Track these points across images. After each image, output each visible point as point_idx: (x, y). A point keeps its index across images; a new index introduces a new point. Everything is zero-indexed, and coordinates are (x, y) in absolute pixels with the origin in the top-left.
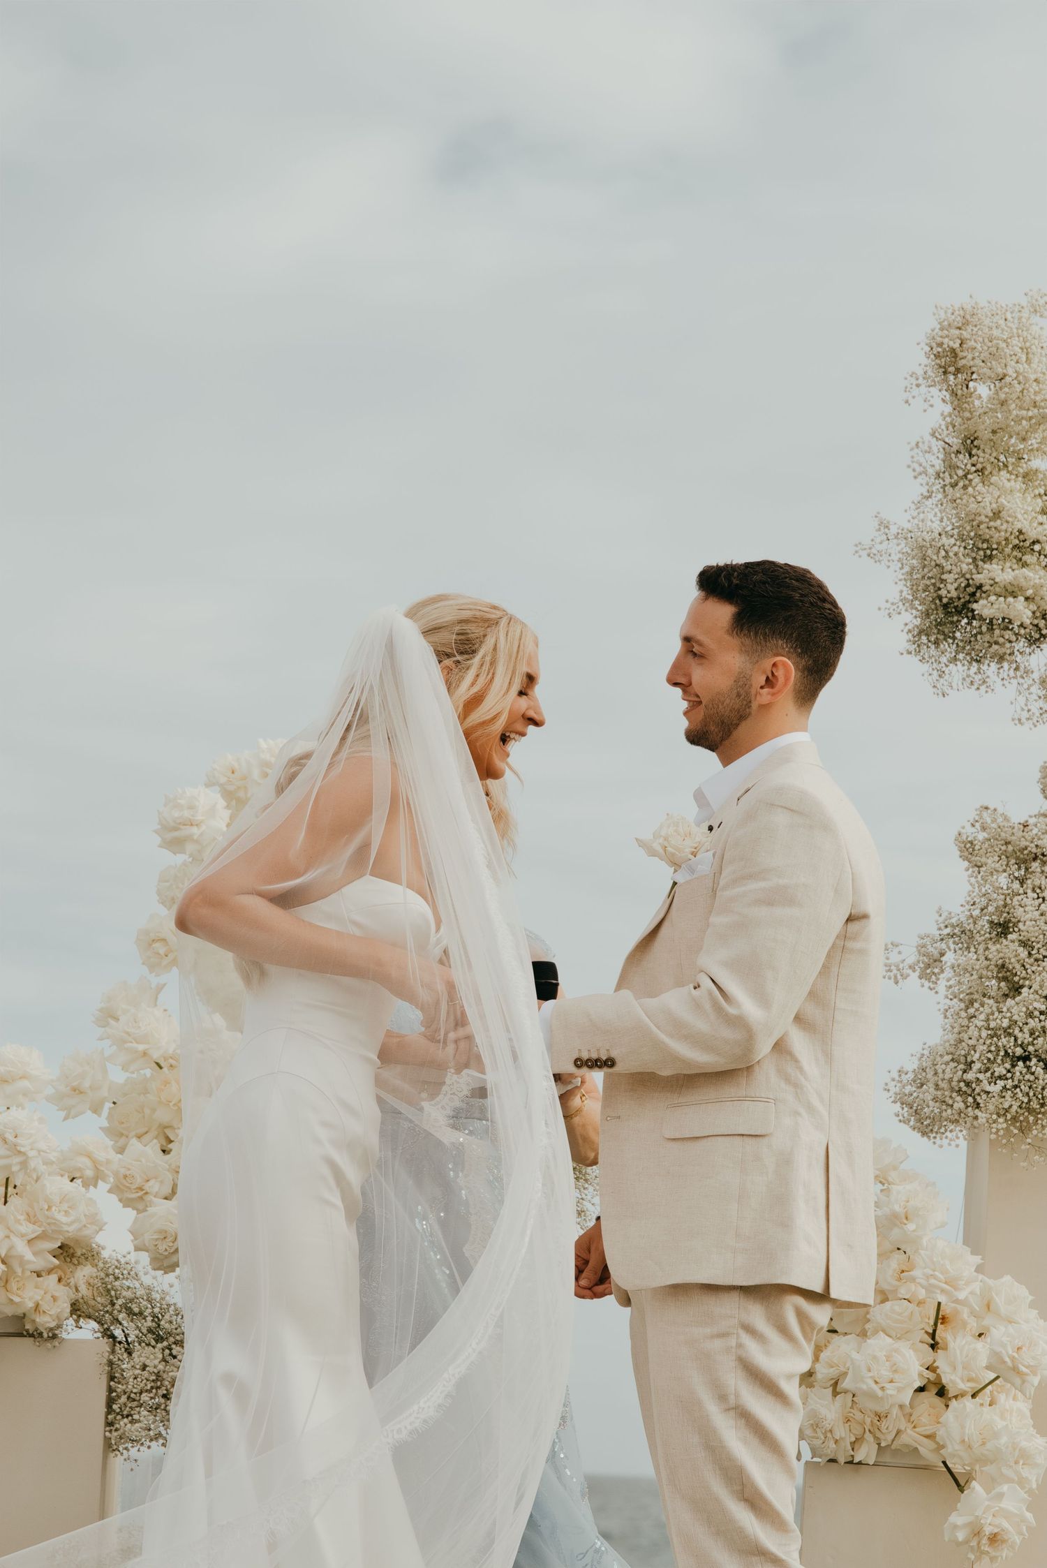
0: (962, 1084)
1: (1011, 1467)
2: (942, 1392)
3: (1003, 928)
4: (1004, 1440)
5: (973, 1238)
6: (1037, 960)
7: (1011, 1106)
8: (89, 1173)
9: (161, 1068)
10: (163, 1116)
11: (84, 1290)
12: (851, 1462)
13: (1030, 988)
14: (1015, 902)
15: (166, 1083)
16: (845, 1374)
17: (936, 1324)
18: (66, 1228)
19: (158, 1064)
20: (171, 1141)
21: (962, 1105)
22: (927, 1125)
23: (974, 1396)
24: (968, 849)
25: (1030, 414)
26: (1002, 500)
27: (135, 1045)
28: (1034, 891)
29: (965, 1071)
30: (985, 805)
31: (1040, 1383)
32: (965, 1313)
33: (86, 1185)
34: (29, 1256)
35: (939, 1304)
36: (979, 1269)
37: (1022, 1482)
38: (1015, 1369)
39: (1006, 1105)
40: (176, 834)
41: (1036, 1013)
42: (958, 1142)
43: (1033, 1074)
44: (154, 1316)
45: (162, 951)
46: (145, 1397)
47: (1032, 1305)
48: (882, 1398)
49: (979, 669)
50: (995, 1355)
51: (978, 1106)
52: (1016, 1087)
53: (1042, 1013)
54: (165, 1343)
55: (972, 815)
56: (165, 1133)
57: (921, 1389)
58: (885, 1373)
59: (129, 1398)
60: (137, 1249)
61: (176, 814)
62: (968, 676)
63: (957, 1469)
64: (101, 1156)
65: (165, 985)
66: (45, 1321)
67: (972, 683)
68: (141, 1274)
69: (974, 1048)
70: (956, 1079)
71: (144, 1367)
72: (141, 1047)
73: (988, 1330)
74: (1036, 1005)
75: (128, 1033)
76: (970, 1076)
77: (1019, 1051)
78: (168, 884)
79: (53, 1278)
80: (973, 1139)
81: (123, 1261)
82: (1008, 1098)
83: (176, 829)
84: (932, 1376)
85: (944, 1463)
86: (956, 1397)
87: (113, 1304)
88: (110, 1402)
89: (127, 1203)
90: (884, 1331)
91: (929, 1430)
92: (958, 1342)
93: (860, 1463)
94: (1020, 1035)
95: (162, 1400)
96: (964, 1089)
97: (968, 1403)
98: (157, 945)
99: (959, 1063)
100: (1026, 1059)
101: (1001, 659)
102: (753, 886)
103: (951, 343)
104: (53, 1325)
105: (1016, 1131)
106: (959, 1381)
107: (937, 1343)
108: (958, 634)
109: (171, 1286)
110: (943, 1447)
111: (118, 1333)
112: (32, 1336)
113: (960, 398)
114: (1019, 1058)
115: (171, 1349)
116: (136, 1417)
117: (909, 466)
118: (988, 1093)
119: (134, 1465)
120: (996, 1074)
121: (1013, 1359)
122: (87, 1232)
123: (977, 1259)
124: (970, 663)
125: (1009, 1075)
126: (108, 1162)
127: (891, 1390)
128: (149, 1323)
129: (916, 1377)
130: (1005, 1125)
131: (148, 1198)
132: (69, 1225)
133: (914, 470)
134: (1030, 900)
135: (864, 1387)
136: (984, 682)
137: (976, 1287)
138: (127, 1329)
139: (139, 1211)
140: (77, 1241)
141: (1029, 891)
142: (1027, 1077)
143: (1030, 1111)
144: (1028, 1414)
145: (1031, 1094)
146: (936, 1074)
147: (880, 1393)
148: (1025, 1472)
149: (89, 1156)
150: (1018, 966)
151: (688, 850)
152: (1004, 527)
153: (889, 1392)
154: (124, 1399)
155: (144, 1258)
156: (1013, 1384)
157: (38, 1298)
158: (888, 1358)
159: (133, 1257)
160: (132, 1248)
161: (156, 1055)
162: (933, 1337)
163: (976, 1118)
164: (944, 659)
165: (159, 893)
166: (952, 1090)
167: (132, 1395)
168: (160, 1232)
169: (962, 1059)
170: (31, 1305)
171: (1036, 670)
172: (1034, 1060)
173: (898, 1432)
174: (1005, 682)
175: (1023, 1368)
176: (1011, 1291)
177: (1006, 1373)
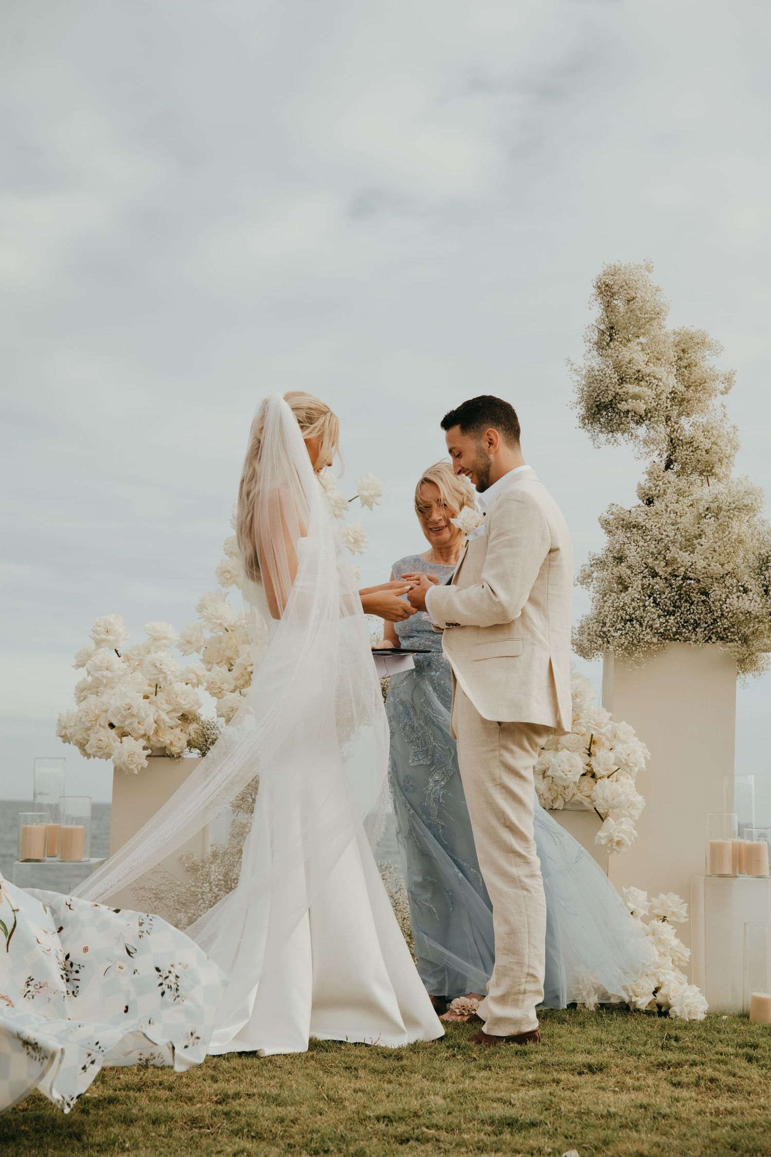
0: (601, 633)
1: (625, 810)
2: (593, 776)
3: (619, 560)
4: (623, 797)
5: (607, 703)
6: (635, 575)
7: (624, 643)
8: (195, 681)
9: (228, 631)
10: (229, 653)
11: (193, 735)
12: (552, 809)
13: (632, 587)
14: (626, 547)
15: (230, 638)
16: (549, 768)
17: (590, 745)
18: (184, 707)
19: (226, 629)
20: (232, 665)
21: (601, 642)
22: (584, 652)
23: (608, 777)
24: (604, 523)
25: (644, 316)
26: (632, 355)
27: (215, 620)
28: (634, 542)
29: (602, 627)
30: (612, 502)
31: (638, 771)
32: (604, 739)
33: (193, 686)
34: (167, 720)
35: (592, 735)
36: (611, 719)
37: (631, 816)
38: (627, 764)
39: (622, 642)
41: (636, 599)
42: (599, 659)
43: (634, 627)
45: (227, 576)
47: (635, 735)
48: (566, 779)
49: (612, 436)
50: (617, 757)
51: (609, 642)
52: (626, 634)
53: (638, 599)
55: (607, 508)
56: (229, 662)
57: (584, 775)
58: (567, 768)
60: (219, 716)
62: (607, 439)
63: (601, 811)
64: (200, 673)
65: (229, 593)
66: (175, 750)
67: (610, 442)
68: (219, 727)
69: (607, 616)
70: (598, 630)
72: (219, 621)
73: (614, 746)
74: (636, 595)
75: (213, 615)
76: (605, 629)
77: (628, 617)
78: (229, 544)
79: (179, 730)
80: (606, 658)
81: (211, 721)
82: (623, 639)
84: (589, 768)
85: (595, 808)
86: (600, 778)
89: (213, 695)
90: (566, 748)
91: (588, 793)
92: (601, 753)
93: (556, 809)
94: (628, 610)
96: (602, 635)
97: (606, 780)
98: (225, 574)
99: (600, 623)
100: (631, 620)
101: (624, 431)
102: (503, 538)
104: (179, 751)
105: (627, 655)
106: (601, 771)
107: (591, 753)
108: (601, 419)
110: (595, 801)
112: (169, 756)
113: (608, 307)
114: (628, 620)
118: (613, 637)
120: (617, 628)
121: (626, 760)
122: (194, 708)
123: (610, 714)
125: (623, 628)
126: (204, 676)
127: (570, 775)
129: (581, 769)
130: (622, 652)
131: (223, 692)
132: (186, 705)
134: (633, 547)
135: (557, 774)
137: (610, 727)
139: (219, 699)
140: (189, 712)
142: (632, 629)
143: (633, 645)
144: (634, 785)
145: (634, 637)
146: (589, 628)
147: (565, 777)
148: (632, 812)
149: (194, 673)
150: (627, 578)
151: (474, 525)
152: (632, 367)
153: (569, 776)
155: (221, 720)
156: (626, 772)
157: (172, 739)
158: (568, 760)
159: (215, 720)
160: (215, 715)
161: (226, 625)
162: (589, 751)
163: (608, 648)
166: (596, 635)
168: (229, 707)
169: (601, 621)
170: (168, 742)
171: (640, 435)
172: (635, 621)
173: (574, 795)
174: (628, 442)
175: (631, 765)
176: (625, 729)
177: (622, 766)
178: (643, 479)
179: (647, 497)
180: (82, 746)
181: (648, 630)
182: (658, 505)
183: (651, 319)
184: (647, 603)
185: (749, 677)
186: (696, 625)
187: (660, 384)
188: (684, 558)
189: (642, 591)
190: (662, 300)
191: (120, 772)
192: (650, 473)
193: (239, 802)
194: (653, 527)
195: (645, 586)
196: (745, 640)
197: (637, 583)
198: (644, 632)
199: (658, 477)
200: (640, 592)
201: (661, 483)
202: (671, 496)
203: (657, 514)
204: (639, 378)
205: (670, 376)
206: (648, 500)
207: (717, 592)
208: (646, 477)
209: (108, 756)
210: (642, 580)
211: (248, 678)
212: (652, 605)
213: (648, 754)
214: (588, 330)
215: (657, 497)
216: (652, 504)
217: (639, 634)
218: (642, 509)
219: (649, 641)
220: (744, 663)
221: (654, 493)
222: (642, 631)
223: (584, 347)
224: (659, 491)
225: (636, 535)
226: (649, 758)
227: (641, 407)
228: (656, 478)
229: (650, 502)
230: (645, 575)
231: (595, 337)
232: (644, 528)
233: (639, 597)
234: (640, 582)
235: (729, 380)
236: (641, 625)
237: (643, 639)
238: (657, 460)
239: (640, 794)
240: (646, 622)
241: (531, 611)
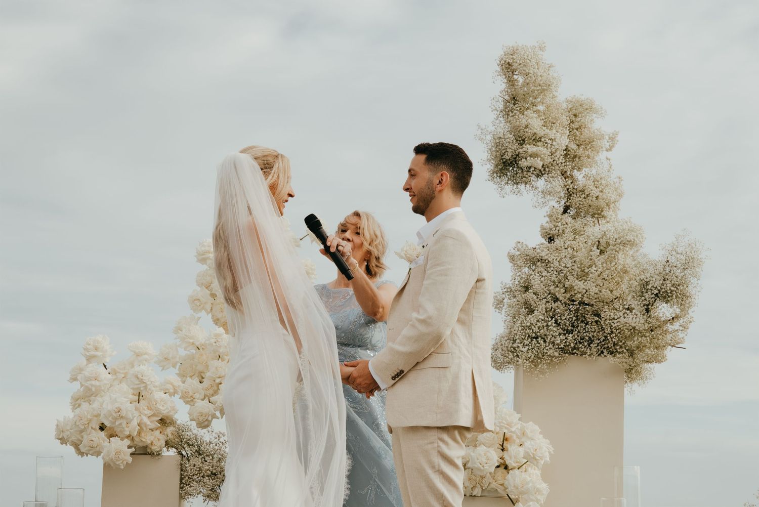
0: (512, 348)
1: (533, 495)
2: (506, 468)
3: (527, 289)
4: (531, 485)
5: (517, 408)
6: (540, 300)
7: (531, 356)
8: (172, 391)
9: (199, 349)
10: (200, 368)
11: (170, 436)
12: (471, 496)
13: (538, 310)
14: (531, 278)
15: (202, 355)
16: (469, 461)
17: (503, 441)
18: (163, 412)
19: (197, 347)
20: (203, 378)
21: (512, 356)
22: (498, 365)
23: (518, 469)
24: (512, 258)
25: (538, 88)
26: (529, 121)
27: (189, 340)
28: (538, 273)
29: (513, 343)
30: (519, 241)
31: (544, 464)
32: (515, 437)
33: (170, 395)
34: (148, 423)
35: (505, 433)
36: (520, 419)
37: (538, 501)
38: (534, 458)
39: (529, 356)
40: (203, 256)
41: (540, 320)
42: (511, 371)
43: (539, 343)
44: (198, 446)
45: (198, 304)
46: (195, 477)
47: (541, 433)
48: (483, 470)
49: (517, 187)
50: (526, 453)
51: (518, 356)
52: (533, 349)
53: (542, 320)
54: (202, 456)
55: (514, 245)
56: (201, 375)
57: (498, 467)
58: (484, 460)
59: (189, 477)
60: (191, 420)
61: (203, 249)
62: (513, 190)
63: (512, 497)
64: (176, 384)
65: (200, 317)
66: (155, 448)
67: (514, 192)
68: (192, 429)
69: (516, 334)
70: (509, 346)
71: (194, 465)
72: (191, 341)
73: (523, 443)
74: (540, 317)
75: (186, 335)
76: (515, 345)
77: (534, 335)
78: (200, 278)
79: (158, 431)
80: (517, 370)
81: (185, 424)
82: (530, 353)
83: (203, 255)
84: (502, 461)
85: (507, 495)
86: (512, 469)
87: (182, 442)
88: (181, 479)
89: (187, 403)
90: (483, 444)
91: (501, 482)
92: (512, 448)
93: (475, 496)
94: (534, 329)
95: (202, 478)
96: (513, 350)
97: (516, 471)
98: (196, 302)
99: (510, 340)
100: (536, 338)
101: (526, 183)
103: (509, 61)
104: (158, 450)
105: (533, 366)
106: (512, 463)
107: (504, 449)
108: (508, 174)
109: (205, 434)
110: (507, 488)
111: (184, 453)
112: (150, 454)
113: (511, 82)
114: (534, 338)
115: (205, 459)
116: (192, 485)
117: (490, 107)
118: (522, 351)
119: (191, 504)
120: (525, 344)
121: (533, 454)
122: (171, 414)
123: (519, 415)
124: (513, 185)
125: (530, 344)
126: (179, 386)
127: (486, 467)
128: (196, 448)
129: (496, 461)
130: (529, 364)
131: (194, 400)
132: (164, 410)
133: (492, 108)
134: (537, 276)
135: (476, 466)
136: (519, 192)
137: (519, 426)
138: (187, 451)
139: (191, 405)
140: (167, 417)
141: (536, 274)
142: (537, 345)
143: (539, 358)
144: (540, 475)
145: (539, 351)
146: (502, 345)
147: (482, 468)
148: (539, 497)
149: (172, 384)
150: (533, 302)
152: (530, 131)
153: (486, 468)
154: (187, 478)
155: (194, 423)
156: (534, 464)
157: (152, 439)
158: (485, 454)
159: (189, 423)
160: (189, 419)
161: (197, 344)
162: (503, 447)
163: (518, 361)
164: (503, 183)
165: (197, 281)
166: (508, 351)
167: (190, 477)
168: (200, 413)
169: (512, 339)
170: (149, 442)
171: (540, 187)
172: (540, 338)
173: (490, 484)
174: (528, 192)
175: (537, 458)
176: (532, 428)
177: (531, 459)
178: (544, 221)
179: (548, 236)
180: (76, 446)
181: (551, 346)
182: (558, 242)
183: (544, 90)
184: (550, 324)
185: (635, 386)
186: (591, 341)
187: (554, 143)
188: (579, 285)
189: (545, 314)
190: (555, 75)
191: (108, 467)
192: (550, 216)
193: (209, 492)
194: (554, 261)
195: (548, 309)
196: (632, 354)
197: (542, 306)
198: (548, 348)
199: (557, 219)
200: (544, 314)
201: (559, 224)
202: (569, 235)
203: (557, 249)
204: (536, 140)
205: (563, 137)
206: (550, 238)
207: (607, 313)
208: (547, 219)
209: (98, 454)
210: (545, 304)
211: (216, 388)
212: (554, 325)
213: (552, 449)
214: (493, 101)
215: (557, 236)
216: (553, 242)
217: (543, 349)
218: (544, 246)
219: (551, 355)
220: (631, 372)
221: (554, 232)
222: (546, 346)
223: (492, 116)
224: (559, 231)
225: (540, 267)
226: (552, 453)
227: (539, 163)
228: (555, 220)
229: (551, 240)
230: (548, 300)
231: (501, 106)
232: (547, 261)
233: (543, 318)
234: (544, 306)
235: (613, 139)
236: (545, 341)
237: (546, 353)
238: (556, 205)
239: (545, 482)
240: (549, 339)
241: (459, 330)
